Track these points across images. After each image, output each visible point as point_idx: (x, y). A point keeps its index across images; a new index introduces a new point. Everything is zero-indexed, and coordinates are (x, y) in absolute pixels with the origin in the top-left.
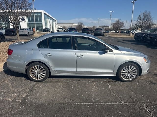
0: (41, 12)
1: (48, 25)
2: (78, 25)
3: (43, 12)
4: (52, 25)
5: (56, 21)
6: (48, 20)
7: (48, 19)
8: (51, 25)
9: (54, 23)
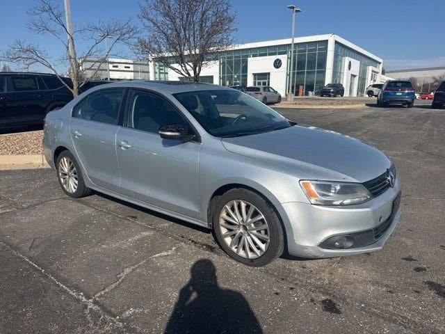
0: (327, 40)
1: (345, 77)
3: (332, 39)
4: (357, 77)
5: (380, 63)
7: (347, 58)
8: (353, 76)
9: (370, 69)
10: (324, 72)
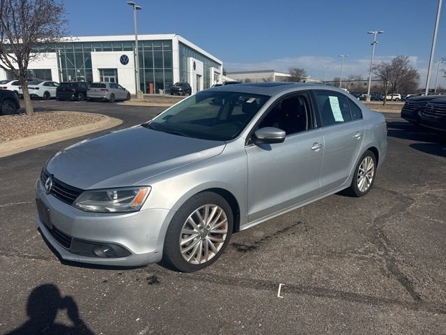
0: (171, 40)
1: (191, 76)
2: (288, 75)
3: (175, 39)
4: (202, 77)
5: (220, 65)
6: (191, 60)
7: (191, 58)
8: (199, 76)
9: (213, 70)
10: (171, 71)
